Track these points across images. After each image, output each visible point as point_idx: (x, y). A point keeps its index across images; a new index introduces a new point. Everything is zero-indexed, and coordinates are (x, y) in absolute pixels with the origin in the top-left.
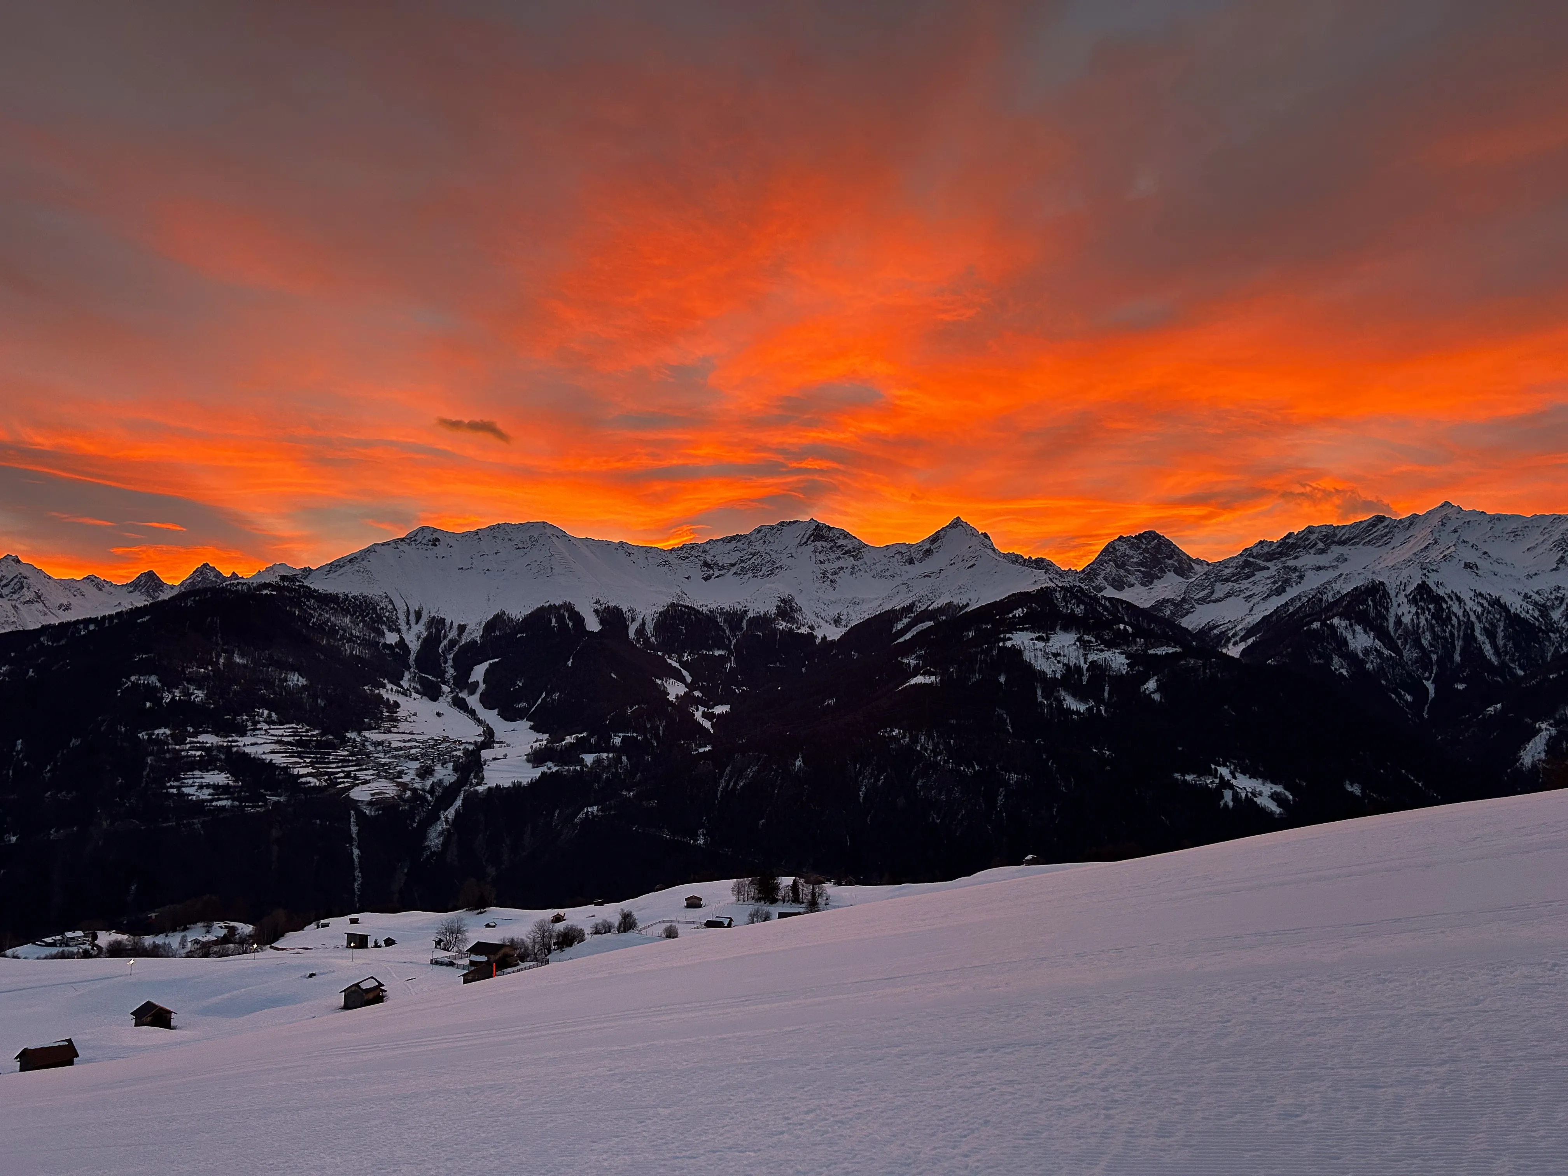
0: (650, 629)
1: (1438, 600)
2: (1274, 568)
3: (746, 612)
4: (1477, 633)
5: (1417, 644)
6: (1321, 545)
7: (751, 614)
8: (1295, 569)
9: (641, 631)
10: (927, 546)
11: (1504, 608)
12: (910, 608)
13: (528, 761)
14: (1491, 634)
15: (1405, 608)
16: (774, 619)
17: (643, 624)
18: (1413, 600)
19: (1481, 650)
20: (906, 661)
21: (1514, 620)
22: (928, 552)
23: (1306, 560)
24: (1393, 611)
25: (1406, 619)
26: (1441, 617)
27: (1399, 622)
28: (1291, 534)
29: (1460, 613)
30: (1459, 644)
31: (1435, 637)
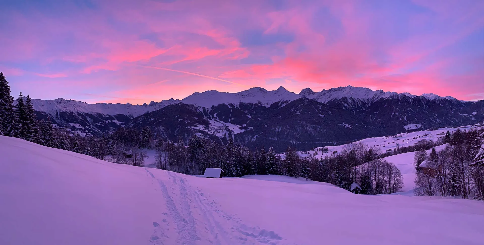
0: (238, 106)
1: (353, 99)
2: (328, 94)
3: (253, 103)
4: (358, 104)
5: (352, 105)
6: (334, 91)
7: (254, 103)
8: (331, 94)
9: (237, 107)
10: (278, 91)
11: (361, 100)
12: (280, 101)
13: (239, 129)
14: (360, 103)
15: (350, 100)
16: (258, 104)
17: (237, 106)
18: (350, 99)
19: (359, 106)
20: (291, 110)
21: (362, 102)
22: (278, 92)
23: (332, 93)
24: (348, 101)
25: (350, 102)
26: (354, 101)
27: (349, 102)
28: (330, 89)
29: (356, 101)
30: (356, 105)
31: (354, 104)
